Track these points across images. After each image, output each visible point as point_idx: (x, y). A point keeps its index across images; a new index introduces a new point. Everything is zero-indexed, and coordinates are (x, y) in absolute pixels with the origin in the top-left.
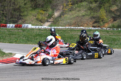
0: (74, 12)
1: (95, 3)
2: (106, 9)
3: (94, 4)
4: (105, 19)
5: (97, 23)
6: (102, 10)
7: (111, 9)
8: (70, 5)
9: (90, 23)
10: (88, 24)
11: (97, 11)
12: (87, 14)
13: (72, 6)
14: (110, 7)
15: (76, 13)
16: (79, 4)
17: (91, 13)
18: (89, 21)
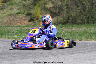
0: (5, 10)
1: (29, 1)
2: (41, 6)
3: (27, 2)
4: (40, 18)
5: (32, 22)
6: (36, 8)
7: (46, 7)
8: (2, 3)
9: (24, 21)
10: (21, 23)
11: (31, 8)
12: (20, 12)
13: (3, 3)
14: (44, 5)
15: (7, 12)
16: (11, 2)
17: (24, 11)
18: (22, 20)
